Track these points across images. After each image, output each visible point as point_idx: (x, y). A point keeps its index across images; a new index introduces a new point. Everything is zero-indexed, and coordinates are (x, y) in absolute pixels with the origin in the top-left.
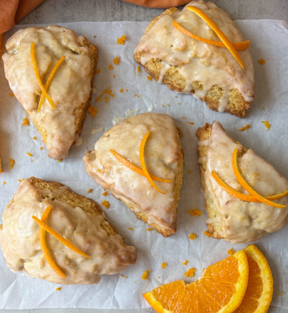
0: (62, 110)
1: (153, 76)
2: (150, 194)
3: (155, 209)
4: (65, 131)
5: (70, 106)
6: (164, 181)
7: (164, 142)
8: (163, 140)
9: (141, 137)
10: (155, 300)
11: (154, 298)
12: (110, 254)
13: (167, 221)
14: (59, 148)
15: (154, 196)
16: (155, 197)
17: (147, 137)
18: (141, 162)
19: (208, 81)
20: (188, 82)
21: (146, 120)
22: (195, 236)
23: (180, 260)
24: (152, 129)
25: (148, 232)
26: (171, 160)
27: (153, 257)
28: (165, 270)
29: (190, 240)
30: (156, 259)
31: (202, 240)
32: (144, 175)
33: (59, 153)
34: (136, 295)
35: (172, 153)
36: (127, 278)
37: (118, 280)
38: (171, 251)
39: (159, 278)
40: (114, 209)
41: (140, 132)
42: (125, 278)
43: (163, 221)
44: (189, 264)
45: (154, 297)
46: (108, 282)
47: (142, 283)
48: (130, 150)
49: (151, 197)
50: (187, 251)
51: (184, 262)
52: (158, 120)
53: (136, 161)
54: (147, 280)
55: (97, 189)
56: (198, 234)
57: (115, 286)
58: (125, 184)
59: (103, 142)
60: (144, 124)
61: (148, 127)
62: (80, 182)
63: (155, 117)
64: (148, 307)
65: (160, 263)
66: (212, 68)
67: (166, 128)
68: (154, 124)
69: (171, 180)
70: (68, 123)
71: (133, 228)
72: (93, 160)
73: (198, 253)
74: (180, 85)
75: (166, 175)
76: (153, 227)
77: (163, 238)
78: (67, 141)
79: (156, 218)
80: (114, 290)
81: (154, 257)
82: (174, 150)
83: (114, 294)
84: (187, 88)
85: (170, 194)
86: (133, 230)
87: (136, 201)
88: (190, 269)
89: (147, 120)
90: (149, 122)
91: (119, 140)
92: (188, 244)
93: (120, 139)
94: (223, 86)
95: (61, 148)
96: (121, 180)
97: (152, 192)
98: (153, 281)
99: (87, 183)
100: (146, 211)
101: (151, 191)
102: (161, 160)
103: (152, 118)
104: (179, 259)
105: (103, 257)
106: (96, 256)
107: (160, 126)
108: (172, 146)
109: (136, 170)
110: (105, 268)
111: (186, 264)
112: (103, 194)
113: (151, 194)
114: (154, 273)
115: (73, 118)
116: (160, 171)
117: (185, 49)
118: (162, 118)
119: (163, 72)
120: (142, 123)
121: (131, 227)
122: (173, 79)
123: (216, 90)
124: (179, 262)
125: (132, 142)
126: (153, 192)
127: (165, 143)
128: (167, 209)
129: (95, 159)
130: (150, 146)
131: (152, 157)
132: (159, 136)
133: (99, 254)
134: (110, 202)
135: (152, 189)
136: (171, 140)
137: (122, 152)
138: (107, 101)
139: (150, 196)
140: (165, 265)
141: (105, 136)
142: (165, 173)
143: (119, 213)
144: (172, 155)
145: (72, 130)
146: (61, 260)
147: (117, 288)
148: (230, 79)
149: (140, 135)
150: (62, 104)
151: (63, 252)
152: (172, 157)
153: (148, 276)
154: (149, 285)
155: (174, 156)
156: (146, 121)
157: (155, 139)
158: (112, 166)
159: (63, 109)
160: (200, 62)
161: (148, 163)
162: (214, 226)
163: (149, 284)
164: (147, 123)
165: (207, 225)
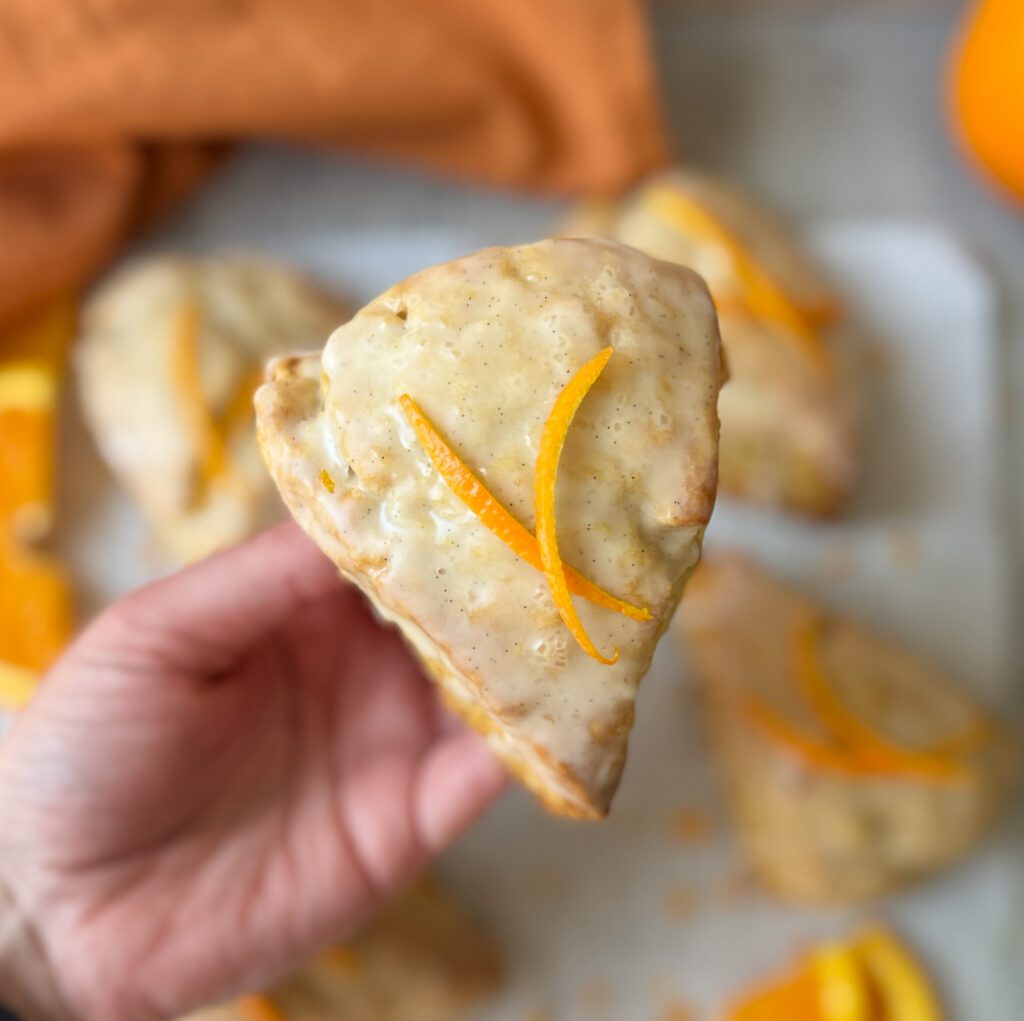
2: (542, 648)
3: (548, 717)
6: (619, 609)
7: (664, 419)
8: (658, 412)
9: (561, 369)
13: (584, 775)
15: (558, 664)
16: (559, 668)
17: (590, 380)
18: (541, 498)
21: (598, 282)
24: (618, 338)
26: (675, 518)
32: (533, 553)
35: (688, 484)
41: (563, 344)
43: (568, 773)
48: (499, 420)
49: (544, 664)
52: (655, 294)
53: (514, 489)
58: (432, 575)
59: (369, 340)
60: (589, 307)
61: (604, 327)
63: (642, 276)
67: (681, 349)
68: (632, 313)
69: (649, 606)
72: (304, 419)
75: (636, 585)
79: (540, 751)
82: (699, 469)
87: (470, 666)
89: (603, 287)
90: (611, 297)
91: (453, 357)
93: (454, 353)
96: (425, 551)
97: (556, 642)
101: (551, 639)
102: (629, 500)
103: (624, 280)
107: (657, 331)
108: (693, 452)
109: (506, 531)
113: (545, 654)
116: (615, 558)
118: (671, 290)
120: (575, 295)
125: (511, 385)
126: (559, 646)
127: (663, 428)
128: (597, 728)
129: (313, 415)
130: (593, 427)
131: (594, 484)
132: (648, 385)
135: (558, 632)
136: (697, 419)
137: (452, 417)
139: (541, 659)
141: (382, 312)
142: (633, 572)
144: (685, 497)
149: (556, 357)
152: (684, 501)
155: (694, 502)
156: (595, 287)
157: (625, 399)
158: (394, 476)
161: (568, 506)
164: (601, 299)
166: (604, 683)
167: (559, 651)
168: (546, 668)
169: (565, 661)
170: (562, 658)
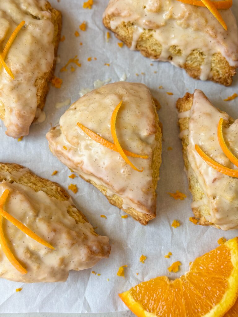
0: (21, 80)
1: (125, 42)
2: (124, 172)
3: (131, 190)
4: (25, 104)
5: (31, 75)
6: (140, 157)
7: (139, 112)
8: (137, 111)
9: (112, 108)
10: (133, 300)
11: (132, 298)
12: (79, 245)
13: (144, 203)
14: (19, 124)
15: (129, 175)
16: (129, 176)
17: (119, 108)
18: (113, 136)
19: (187, 45)
20: (164, 47)
21: (118, 89)
22: (179, 223)
23: (162, 252)
24: (124, 99)
25: (123, 219)
26: (148, 133)
27: (130, 249)
28: (144, 265)
29: (173, 227)
30: (134, 252)
31: (187, 228)
32: (116, 150)
33: (18, 129)
34: (110, 295)
35: (149, 125)
36: (99, 275)
37: (89, 278)
38: (151, 241)
39: (138, 274)
40: (83, 194)
41: (112, 103)
42: (97, 274)
43: (140, 204)
44: (172, 257)
45: (132, 296)
46: (77, 281)
47: (117, 280)
48: (100, 122)
49: (126, 176)
50: (170, 241)
51: (167, 254)
52: (132, 89)
53: (107, 135)
54: (123, 277)
55: (63, 171)
56: (182, 221)
57: (85, 285)
58: (95, 162)
59: (69, 115)
60: (116, 94)
61: (120, 97)
62: (43, 163)
63: (128, 87)
64: (125, 310)
65: (139, 256)
66: (190, 30)
67: (140, 98)
68: (126, 93)
69: (147, 155)
70: (29, 95)
71: (105, 215)
72: (58, 137)
73: (183, 243)
74: (155, 51)
75: (142, 151)
76: (129, 214)
77: (141, 226)
78: (28, 116)
79: (131, 200)
80: (85, 290)
81: (132, 249)
82: (150, 121)
83: (85, 295)
84: (164, 55)
85: (147, 172)
86: (106, 218)
87: (108, 181)
88: (174, 263)
89: (119, 90)
90: (121, 91)
91: (87, 112)
92: (171, 233)
93: (88, 111)
94: (204, 50)
95: (21, 124)
96: (90, 157)
97: (127, 169)
98: (131, 279)
99: (52, 165)
100: (120, 193)
101: (126, 169)
102: (136, 133)
103: (124, 88)
104: (161, 250)
105: (70, 248)
106: (62, 247)
107: (133, 95)
108: (148, 117)
109: (107, 145)
110: (73, 262)
111: (169, 257)
112: (70, 177)
113: (125, 173)
114: (131, 269)
115: (34, 90)
116: (135, 146)
117: (159, 10)
118: (136, 88)
119: (136, 37)
120: (113, 93)
121: (103, 214)
122: (148, 45)
123: (196, 55)
124: (161, 255)
125: (102, 114)
126: (128, 170)
127: (139, 114)
128: (144, 190)
129: (60, 136)
130: (122, 118)
131: (125, 129)
132: (133, 106)
133: (66, 244)
134: (78, 186)
135: (127, 167)
136: (147, 111)
137: (90, 125)
138: (73, 71)
139: (125, 175)
140: (144, 259)
141: (72, 109)
142: (141, 148)
143: (89, 199)
144: (148, 127)
145: (34, 103)
146: (21, 253)
147: (88, 288)
148: (212, 41)
149: (111, 106)
150: (22, 74)
151: (24, 242)
152: (149, 129)
153: (125, 272)
154: (126, 283)
155: (151, 128)
156: (117, 91)
157: (129, 110)
158: (79, 141)
159: (23, 80)
160: (176, 24)
161: (120, 136)
162: (200, 210)
163: (126, 281)
164: (119, 92)
165: (193, 209)
166: (142, 177)
167: (128, 171)
168: (126, 177)
169: (130, 174)
170: (130, 173)
